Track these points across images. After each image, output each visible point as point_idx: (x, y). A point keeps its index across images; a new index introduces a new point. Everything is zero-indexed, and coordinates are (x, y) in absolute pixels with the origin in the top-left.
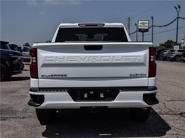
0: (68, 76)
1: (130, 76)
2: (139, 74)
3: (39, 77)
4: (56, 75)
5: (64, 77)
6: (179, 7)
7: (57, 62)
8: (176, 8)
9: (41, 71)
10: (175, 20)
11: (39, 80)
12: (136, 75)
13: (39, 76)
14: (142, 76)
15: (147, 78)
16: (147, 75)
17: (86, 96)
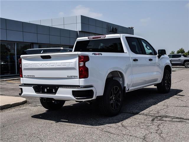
0: (35, 77)
1: (67, 77)
2: (73, 76)
5: (33, 77)
7: (29, 67)
11: (23, 78)
12: (71, 76)
14: (75, 77)
15: (78, 79)
16: (78, 77)
17: (46, 91)
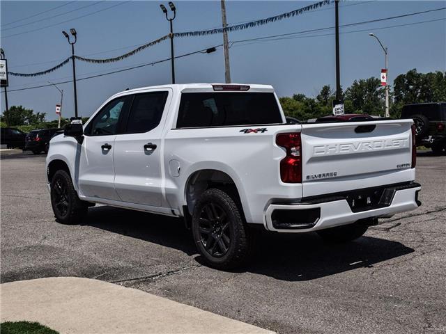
0: (338, 175)
1: (396, 168)
2: (404, 165)
3: (303, 180)
4: (324, 175)
5: (333, 177)
6: (74, 34)
7: (328, 153)
8: (67, 36)
9: (308, 170)
10: (67, 61)
11: (304, 184)
13: (304, 178)
16: (411, 165)
17: (353, 204)
